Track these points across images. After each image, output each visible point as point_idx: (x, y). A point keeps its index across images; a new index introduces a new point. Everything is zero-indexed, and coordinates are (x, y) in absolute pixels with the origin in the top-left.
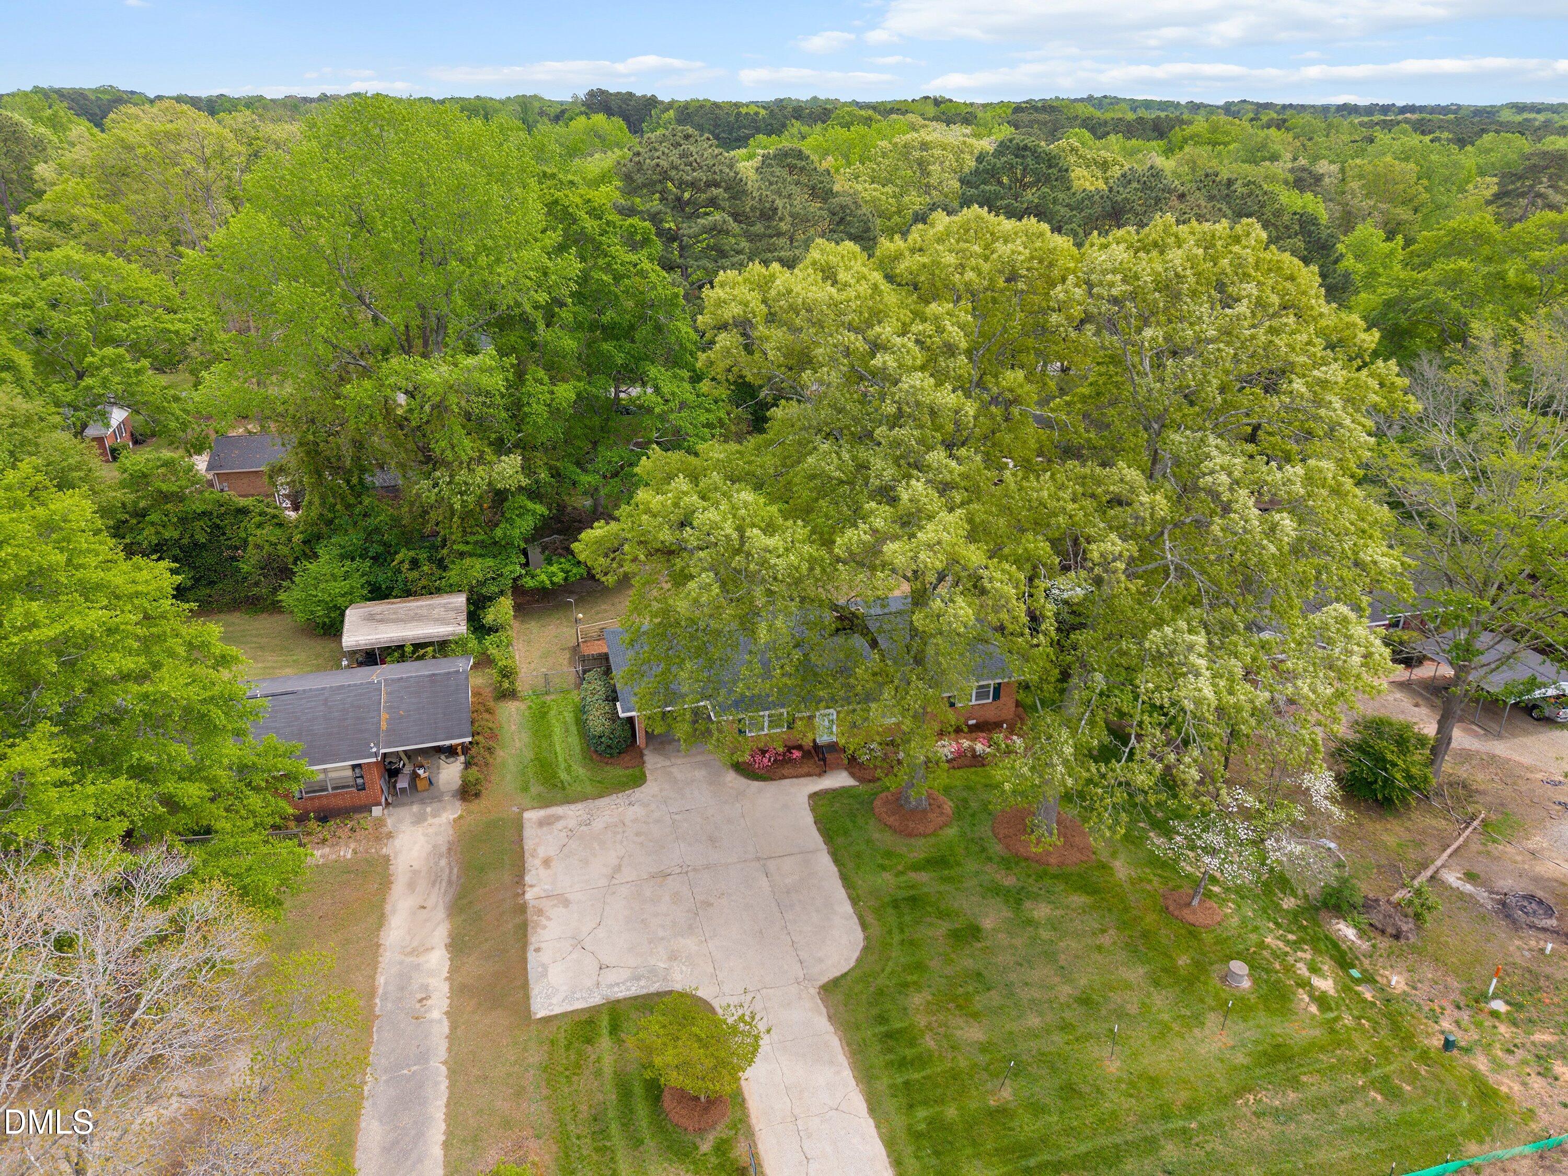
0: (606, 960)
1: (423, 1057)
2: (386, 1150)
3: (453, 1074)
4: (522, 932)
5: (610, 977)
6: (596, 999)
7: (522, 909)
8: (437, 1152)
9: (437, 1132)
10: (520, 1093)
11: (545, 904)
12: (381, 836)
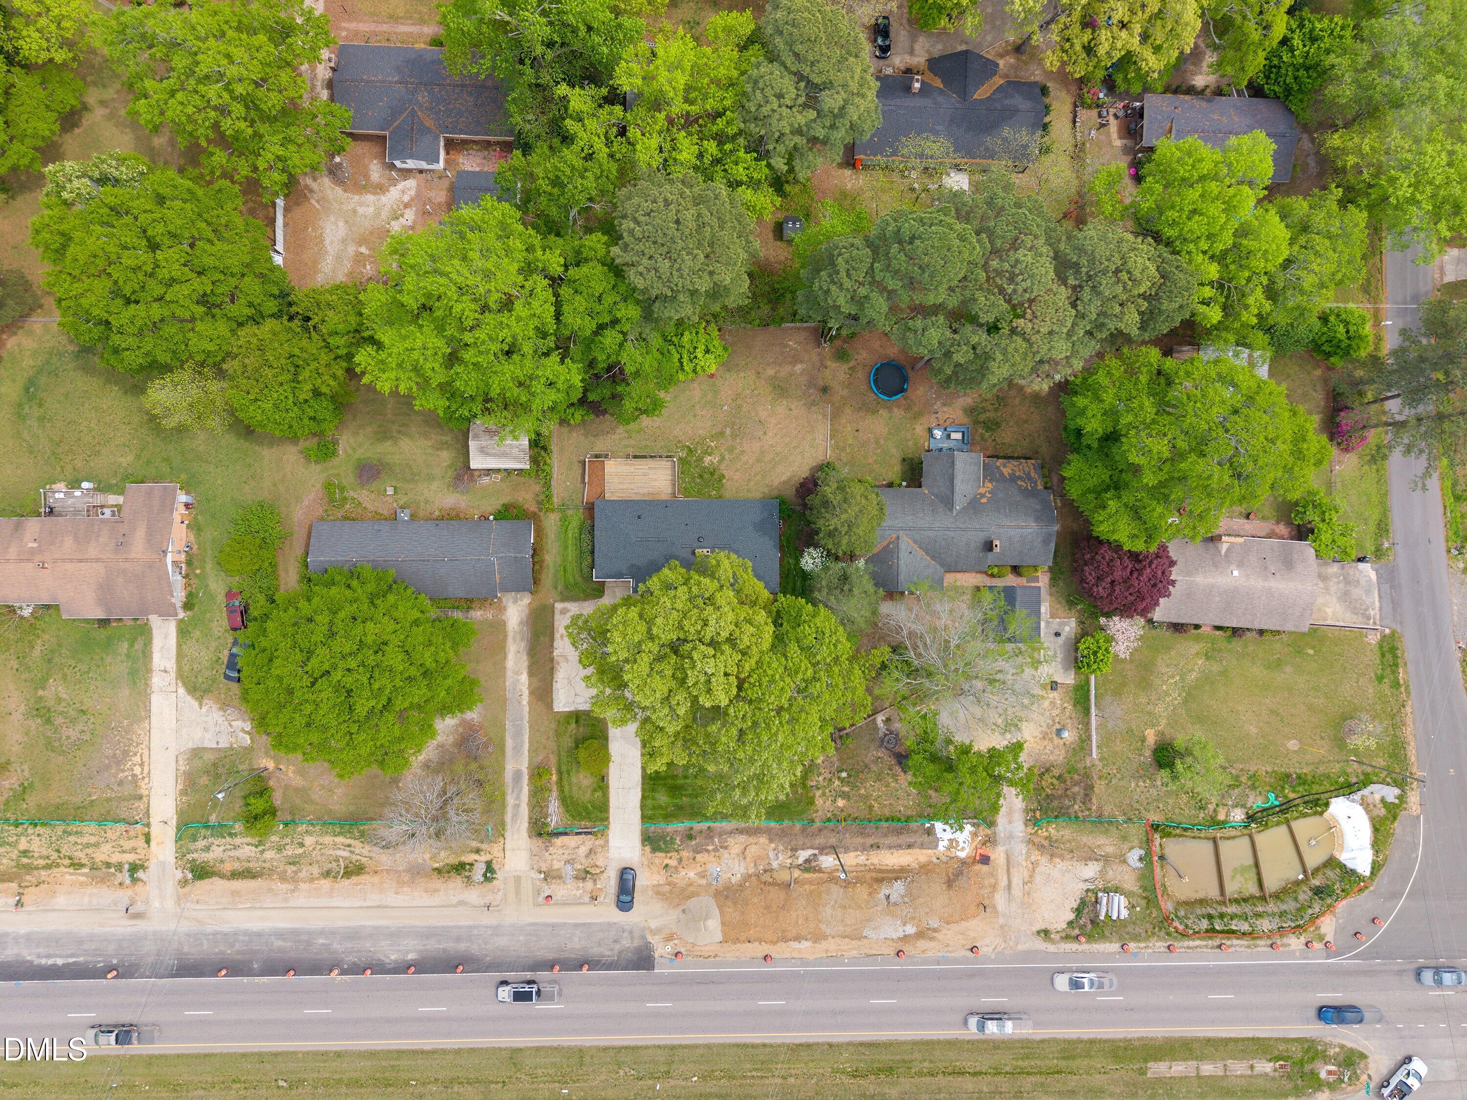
0: (578, 692)
1: (522, 719)
2: (514, 749)
3: (530, 727)
4: (552, 671)
5: (579, 700)
6: (572, 709)
7: (552, 660)
8: (527, 752)
9: (526, 746)
10: (548, 738)
11: (560, 659)
12: (502, 609)
